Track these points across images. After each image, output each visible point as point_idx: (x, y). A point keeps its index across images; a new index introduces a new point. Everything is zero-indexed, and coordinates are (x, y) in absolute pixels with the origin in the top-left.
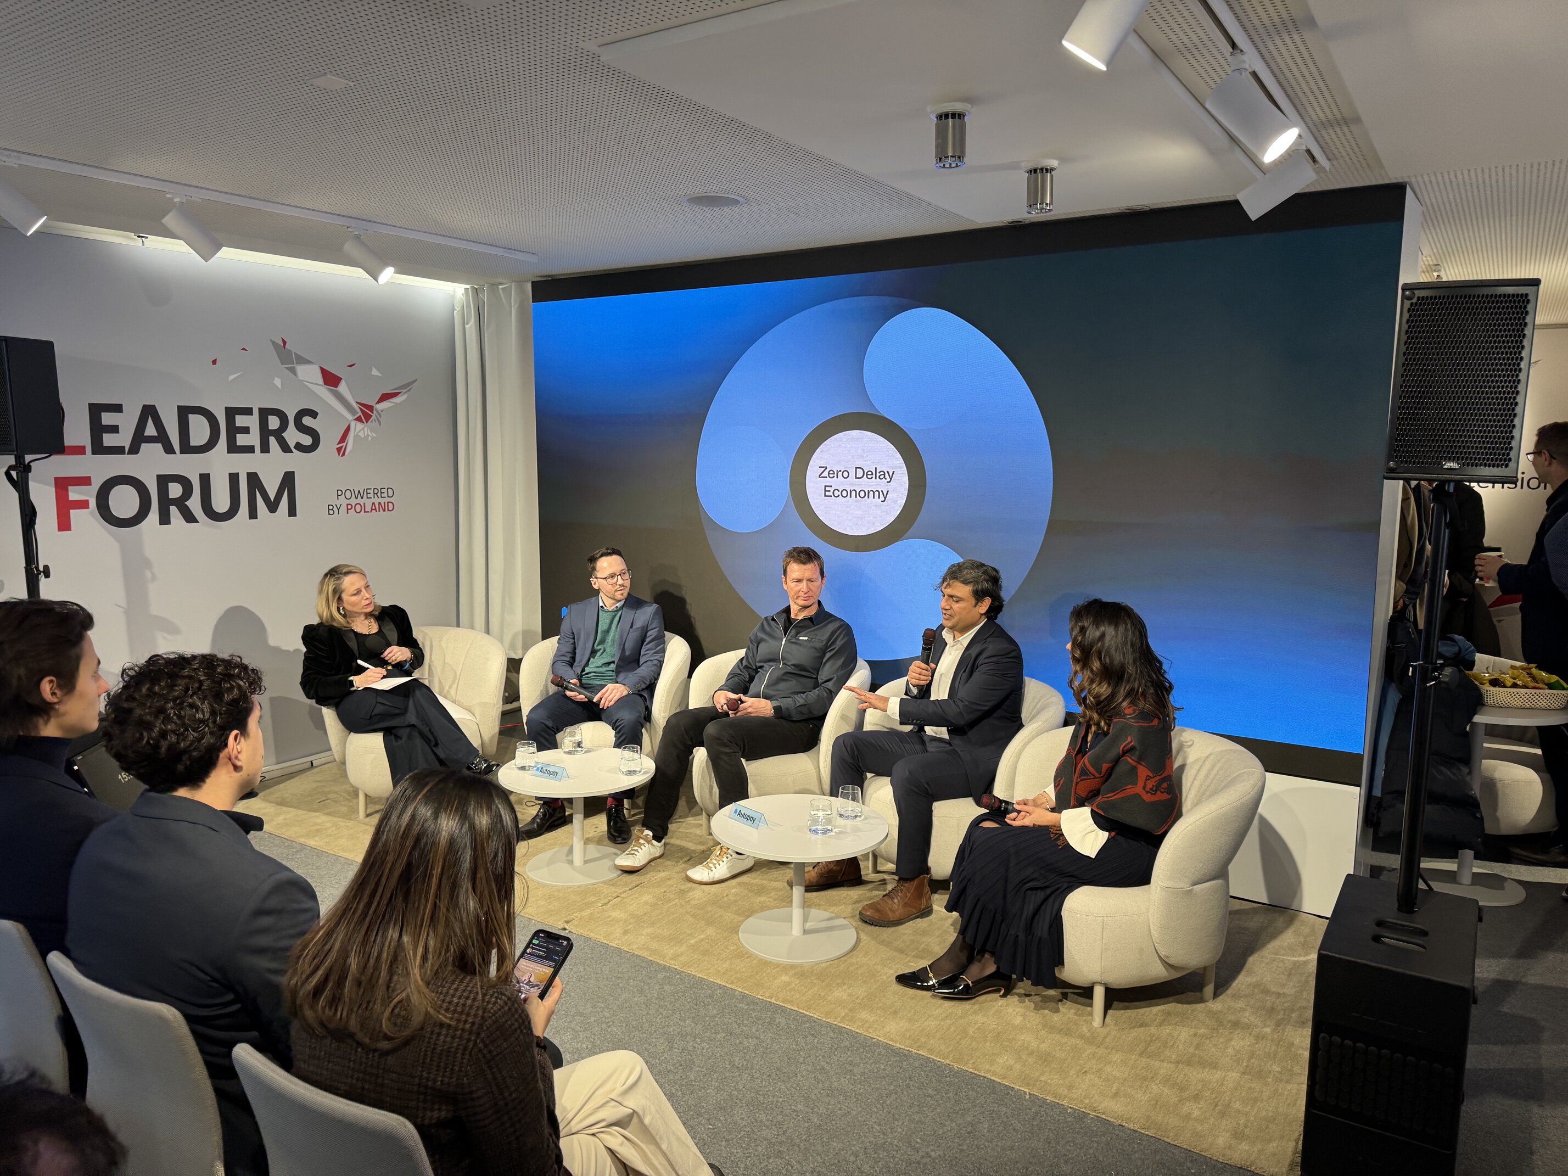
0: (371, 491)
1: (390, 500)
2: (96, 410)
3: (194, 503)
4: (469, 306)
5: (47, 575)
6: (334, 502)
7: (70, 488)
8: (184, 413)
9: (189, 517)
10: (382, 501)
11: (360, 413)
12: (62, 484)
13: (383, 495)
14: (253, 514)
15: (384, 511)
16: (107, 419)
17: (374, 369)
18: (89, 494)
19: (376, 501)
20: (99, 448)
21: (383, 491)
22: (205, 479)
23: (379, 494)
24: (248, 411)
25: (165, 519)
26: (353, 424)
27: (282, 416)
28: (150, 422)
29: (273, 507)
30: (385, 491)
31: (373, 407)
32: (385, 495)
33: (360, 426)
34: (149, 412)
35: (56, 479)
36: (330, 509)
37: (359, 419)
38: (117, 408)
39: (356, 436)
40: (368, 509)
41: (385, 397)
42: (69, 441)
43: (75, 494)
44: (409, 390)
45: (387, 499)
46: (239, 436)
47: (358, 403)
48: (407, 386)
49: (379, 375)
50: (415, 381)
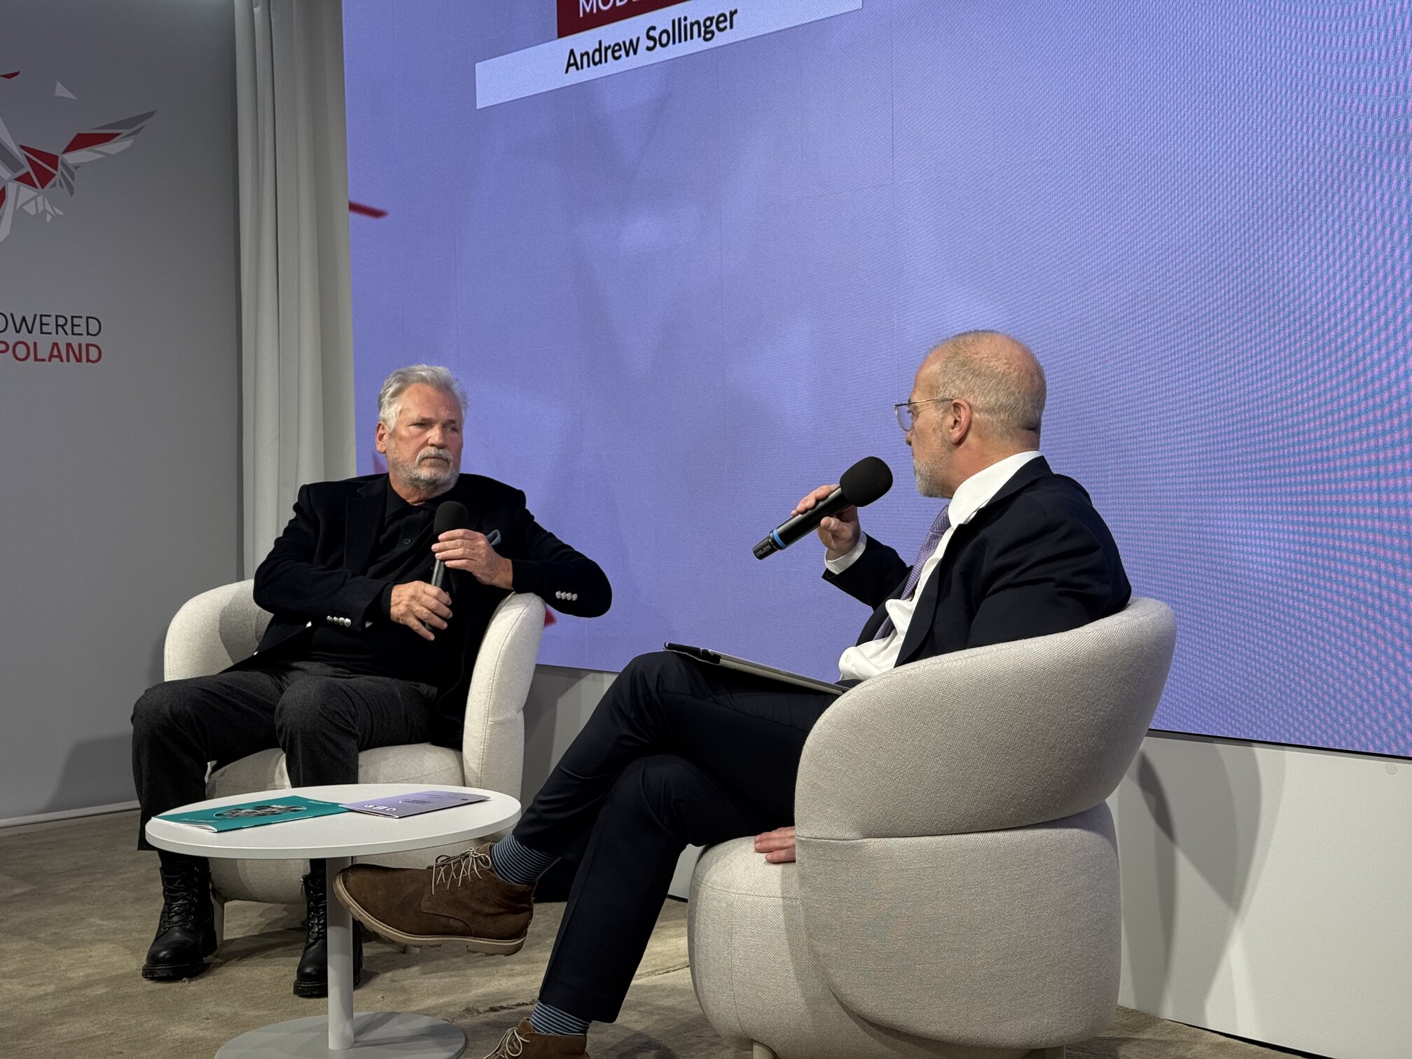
0: (52, 321)
1: (91, 340)
10: (74, 340)
11: (28, 168)
13: (76, 330)
15: (79, 360)
17: (59, 86)
19: (62, 340)
21: (76, 321)
23: (68, 328)
26: (12, 188)
30: (82, 322)
31: (57, 157)
32: (82, 330)
33: (26, 192)
37: (25, 179)
39: (19, 213)
40: (44, 352)
41: (82, 141)
44: (137, 132)
45: (85, 340)
47: (22, 147)
48: (133, 123)
49: (69, 95)
50: (151, 114)
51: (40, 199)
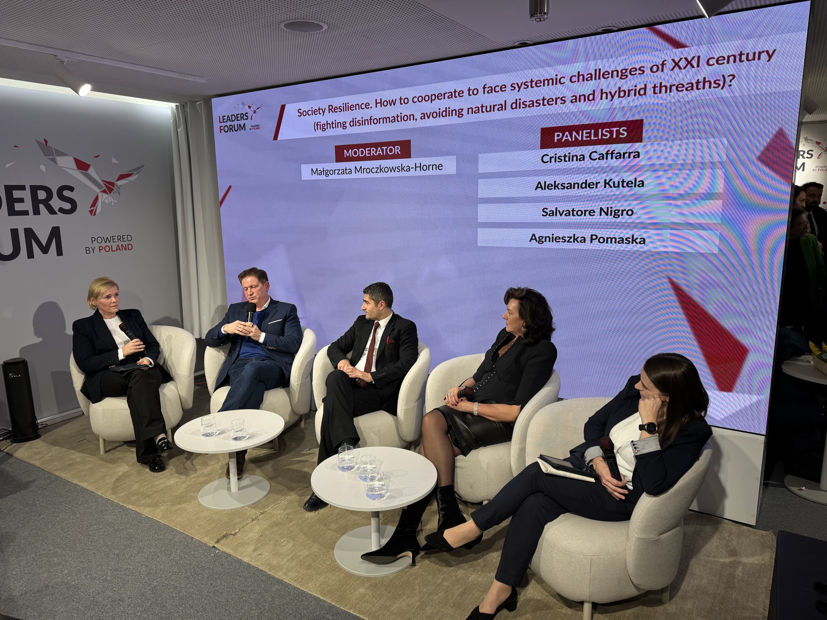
0: (116, 238)
1: (129, 242)
4: (179, 117)
6: (90, 245)
10: (124, 243)
11: (105, 188)
13: (124, 240)
14: (30, 256)
15: (126, 250)
17: (113, 159)
19: (120, 244)
21: (124, 237)
23: (121, 240)
24: (22, 188)
26: (100, 195)
27: (47, 189)
29: (45, 250)
31: (114, 183)
32: (126, 239)
33: (105, 196)
36: (87, 250)
37: (104, 191)
39: (103, 203)
40: (114, 248)
41: (122, 177)
44: (139, 172)
46: (16, 205)
47: (103, 181)
48: (138, 169)
49: (117, 162)
50: (143, 166)
51: (110, 198)
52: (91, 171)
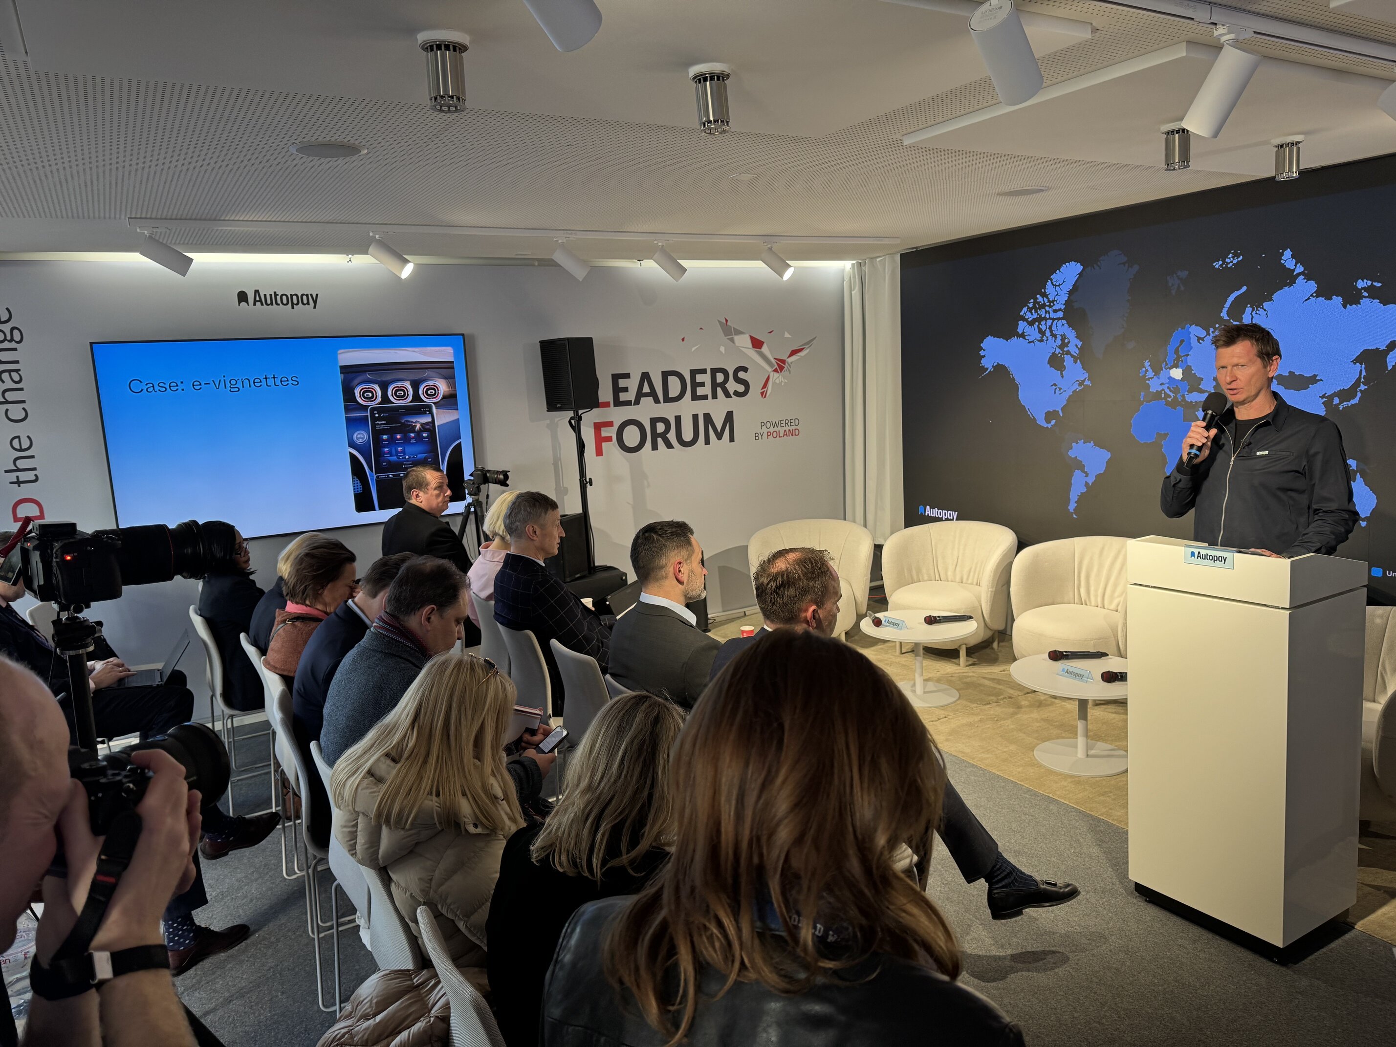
0: (784, 422)
1: (796, 427)
2: (616, 378)
3: (672, 436)
4: (854, 277)
5: (591, 485)
6: (759, 431)
7: (602, 429)
8: (665, 375)
9: (669, 446)
10: (791, 428)
11: (776, 366)
12: (598, 427)
13: (791, 424)
14: (707, 442)
15: (792, 436)
16: (622, 383)
17: (786, 333)
18: (612, 432)
19: (787, 428)
20: (618, 403)
22: (678, 419)
23: (789, 424)
24: (704, 371)
25: (655, 447)
26: (772, 374)
27: (725, 372)
28: (646, 383)
29: (719, 436)
30: (793, 421)
31: (785, 360)
32: (793, 424)
33: (776, 375)
34: (645, 376)
35: (595, 424)
36: (757, 436)
37: (776, 371)
38: (627, 376)
39: (774, 383)
40: (781, 435)
41: (794, 353)
42: (602, 399)
43: (605, 433)
44: (811, 346)
45: (795, 427)
46: (698, 389)
47: (775, 359)
48: (810, 343)
49: (789, 336)
50: (815, 338)
51: (780, 377)
52: (765, 349)
